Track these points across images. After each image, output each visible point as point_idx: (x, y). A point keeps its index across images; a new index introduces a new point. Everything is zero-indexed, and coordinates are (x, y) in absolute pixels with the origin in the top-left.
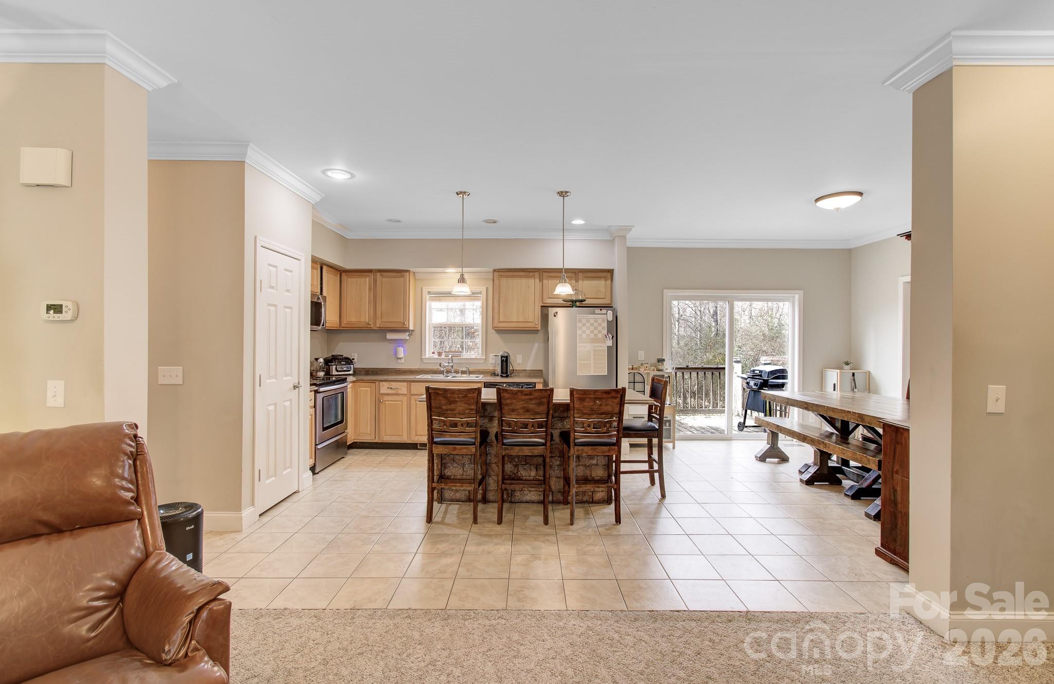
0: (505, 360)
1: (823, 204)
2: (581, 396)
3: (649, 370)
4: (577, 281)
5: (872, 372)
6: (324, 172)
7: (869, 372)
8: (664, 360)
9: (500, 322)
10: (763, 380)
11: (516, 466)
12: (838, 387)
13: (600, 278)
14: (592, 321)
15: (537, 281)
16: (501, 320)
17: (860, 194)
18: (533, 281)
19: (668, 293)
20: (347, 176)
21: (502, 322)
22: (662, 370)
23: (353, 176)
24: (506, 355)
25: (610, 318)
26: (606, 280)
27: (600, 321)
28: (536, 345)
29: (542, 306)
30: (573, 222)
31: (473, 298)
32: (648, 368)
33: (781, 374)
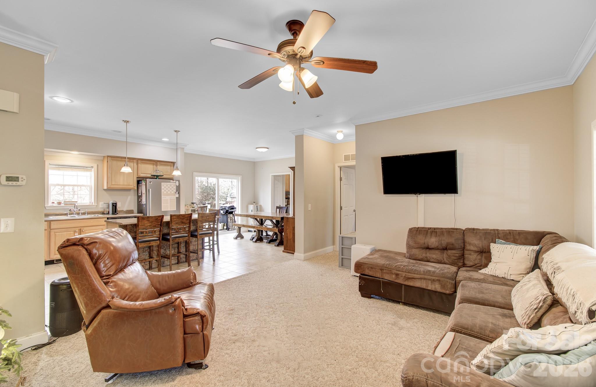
0: (115, 206)
1: (258, 150)
2: (202, 216)
4: (157, 166)
5: (262, 205)
6: (51, 97)
9: (112, 185)
10: (227, 210)
11: (165, 250)
12: (253, 211)
13: (168, 165)
14: (169, 186)
15: (135, 164)
16: (113, 183)
17: (268, 148)
18: (133, 164)
19: (195, 173)
20: (68, 101)
21: (113, 185)
22: (194, 207)
23: (72, 101)
24: (115, 202)
25: (178, 185)
26: (171, 167)
27: (172, 186)
28: (129, 197)
29: (137, 177)
30: (163, 139)
31: (86, 170)
33: (233, 208)
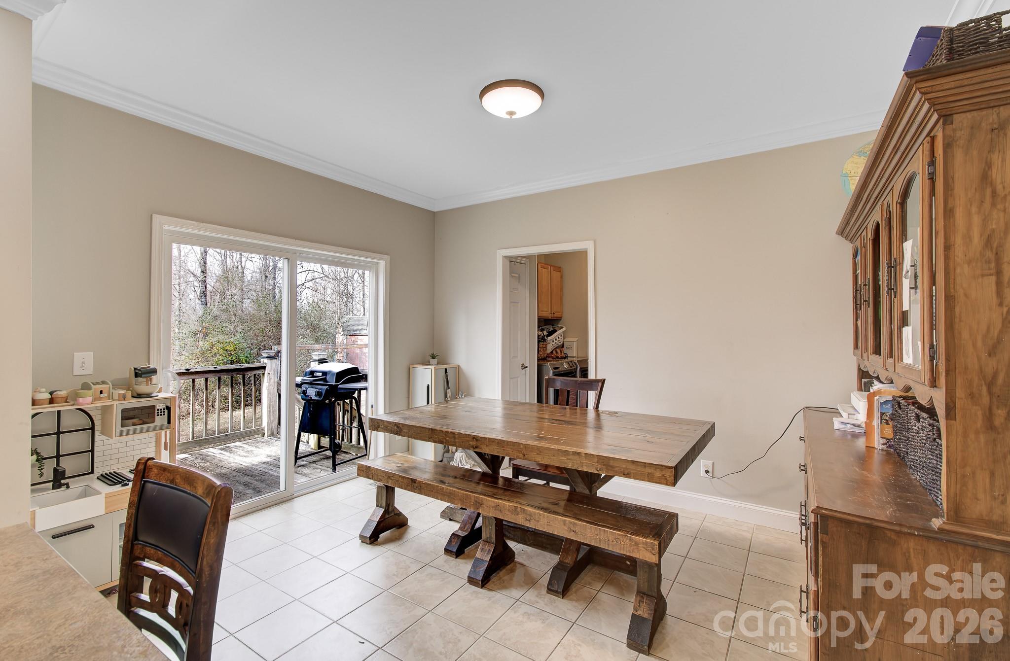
3: (111, 396)
7: (459, 366)
8: (154, 371)
10: (329, 385)
19: (165, 225)
22: (148, 396)
32: (105, 395)
33: (354, 375)
